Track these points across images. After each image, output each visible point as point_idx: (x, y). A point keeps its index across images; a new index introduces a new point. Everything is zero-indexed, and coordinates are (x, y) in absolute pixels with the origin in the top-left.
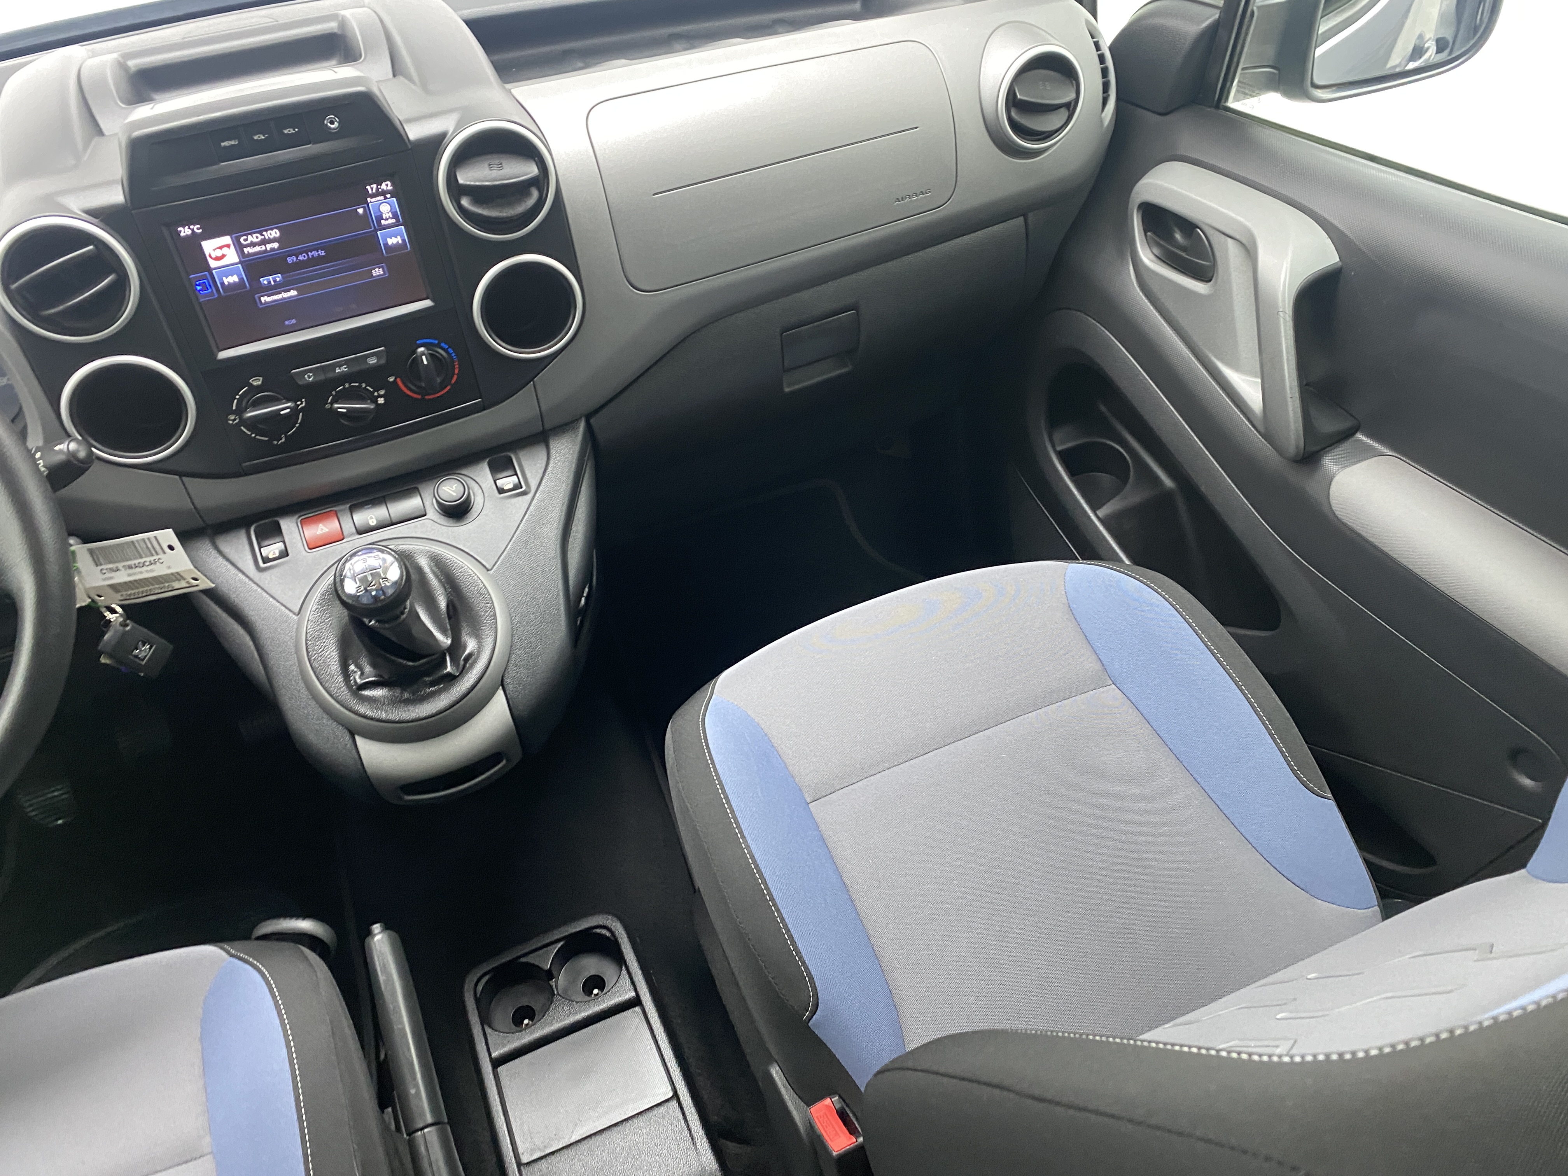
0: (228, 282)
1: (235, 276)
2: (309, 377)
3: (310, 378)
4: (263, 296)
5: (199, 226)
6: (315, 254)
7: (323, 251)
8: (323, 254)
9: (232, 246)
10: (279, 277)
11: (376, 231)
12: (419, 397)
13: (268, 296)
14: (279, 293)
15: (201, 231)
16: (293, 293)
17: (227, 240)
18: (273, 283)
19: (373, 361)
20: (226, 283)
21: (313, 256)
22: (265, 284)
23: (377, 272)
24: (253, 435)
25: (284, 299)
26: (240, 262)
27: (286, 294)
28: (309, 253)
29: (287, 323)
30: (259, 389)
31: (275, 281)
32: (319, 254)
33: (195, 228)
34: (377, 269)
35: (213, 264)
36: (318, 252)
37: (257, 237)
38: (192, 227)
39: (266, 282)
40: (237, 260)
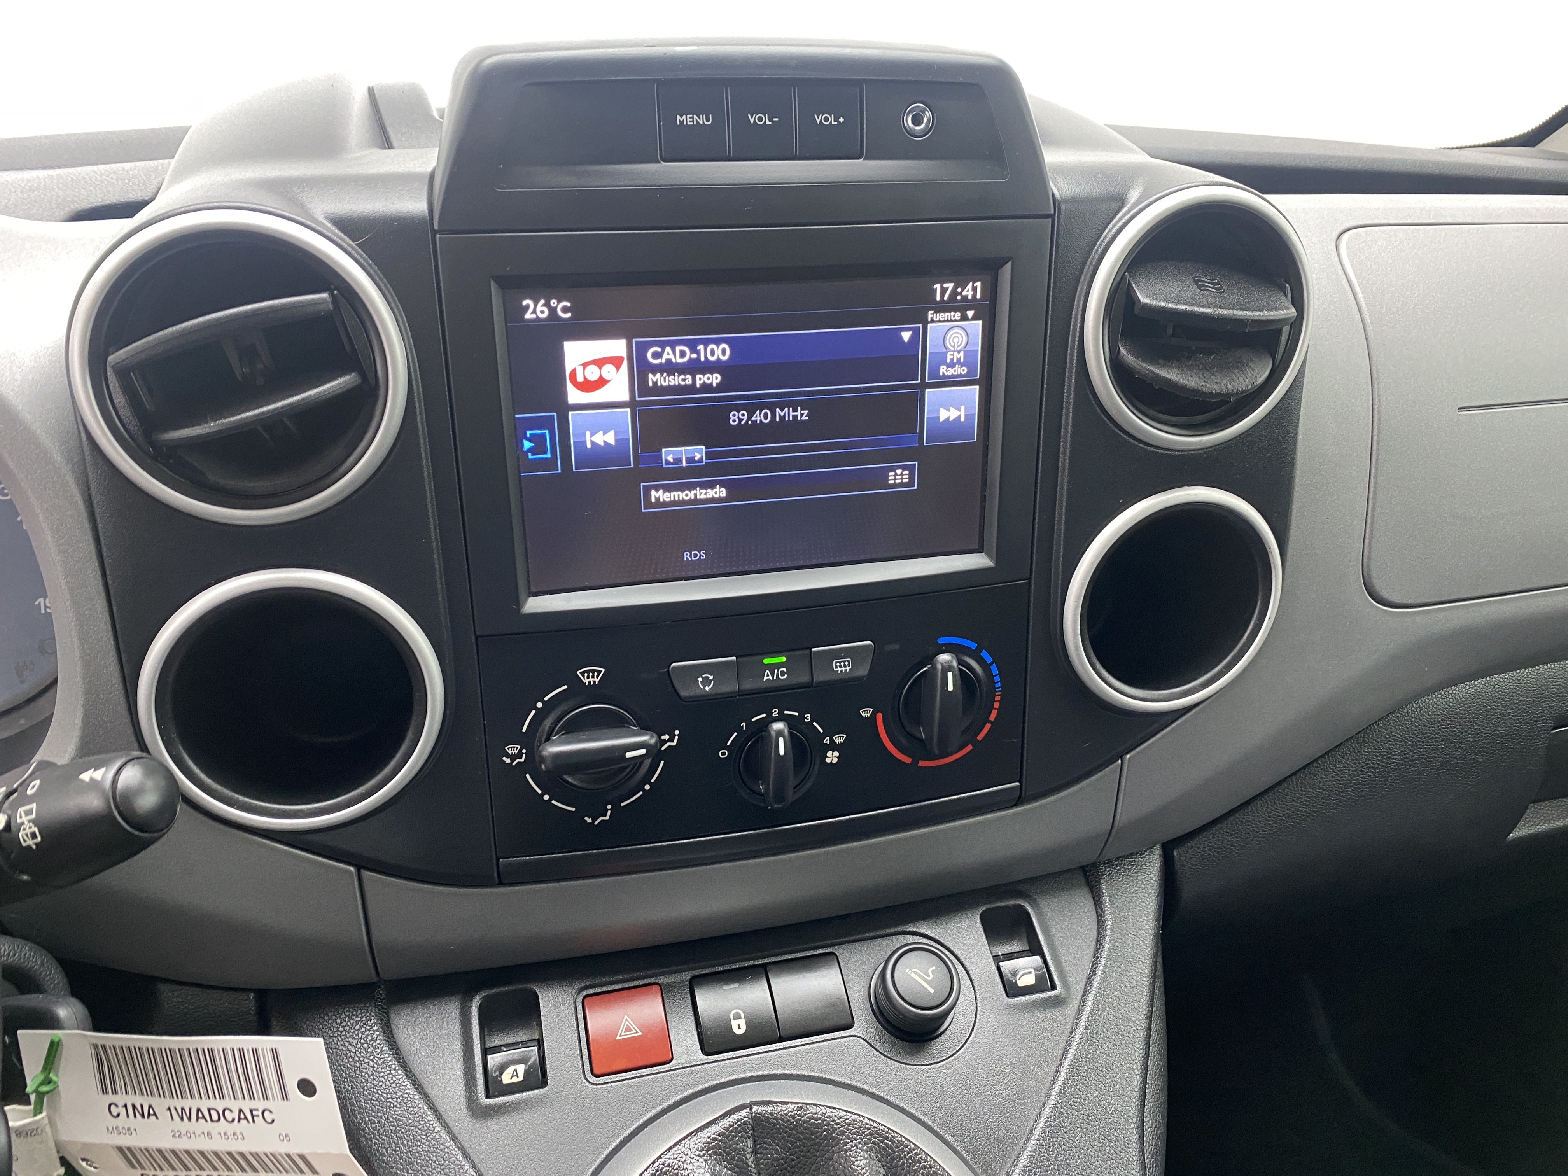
0: (592, 442)
1: (612, 433)
2: (706, 682)
3: (706, 685)
4: (657, 488)
5: (568, 304)
6: (788, 413)
7: (806, 412)
8: (804, 418)
9: (625, 366)
10: (699, 452)
11: (924, 386)
12: (908, 760)
13: (668, 489)
14: (691, 487)
15: (569, 315)
16: (720, 492)
17: (617, 347)
18: (684, 464)
19: (843, 667)
20: (589, 446)
21: (782, 418)
22: (668, 463)
23: (898, 476)
24: (546, 797)
25: (696, 501)
26: (631, 404)
27: (704, 491)
28: (778, 410)
29: (687, 555)
30: (593, 693)
31: (690, 460)
32: (795, 417)
33: (561, 306)
34: (899, 471)
35: (574, 396)
36: (795, 410)
37: (683, 354)
38: (554, 303)
39: (670, 458)
40: (625, 397)
